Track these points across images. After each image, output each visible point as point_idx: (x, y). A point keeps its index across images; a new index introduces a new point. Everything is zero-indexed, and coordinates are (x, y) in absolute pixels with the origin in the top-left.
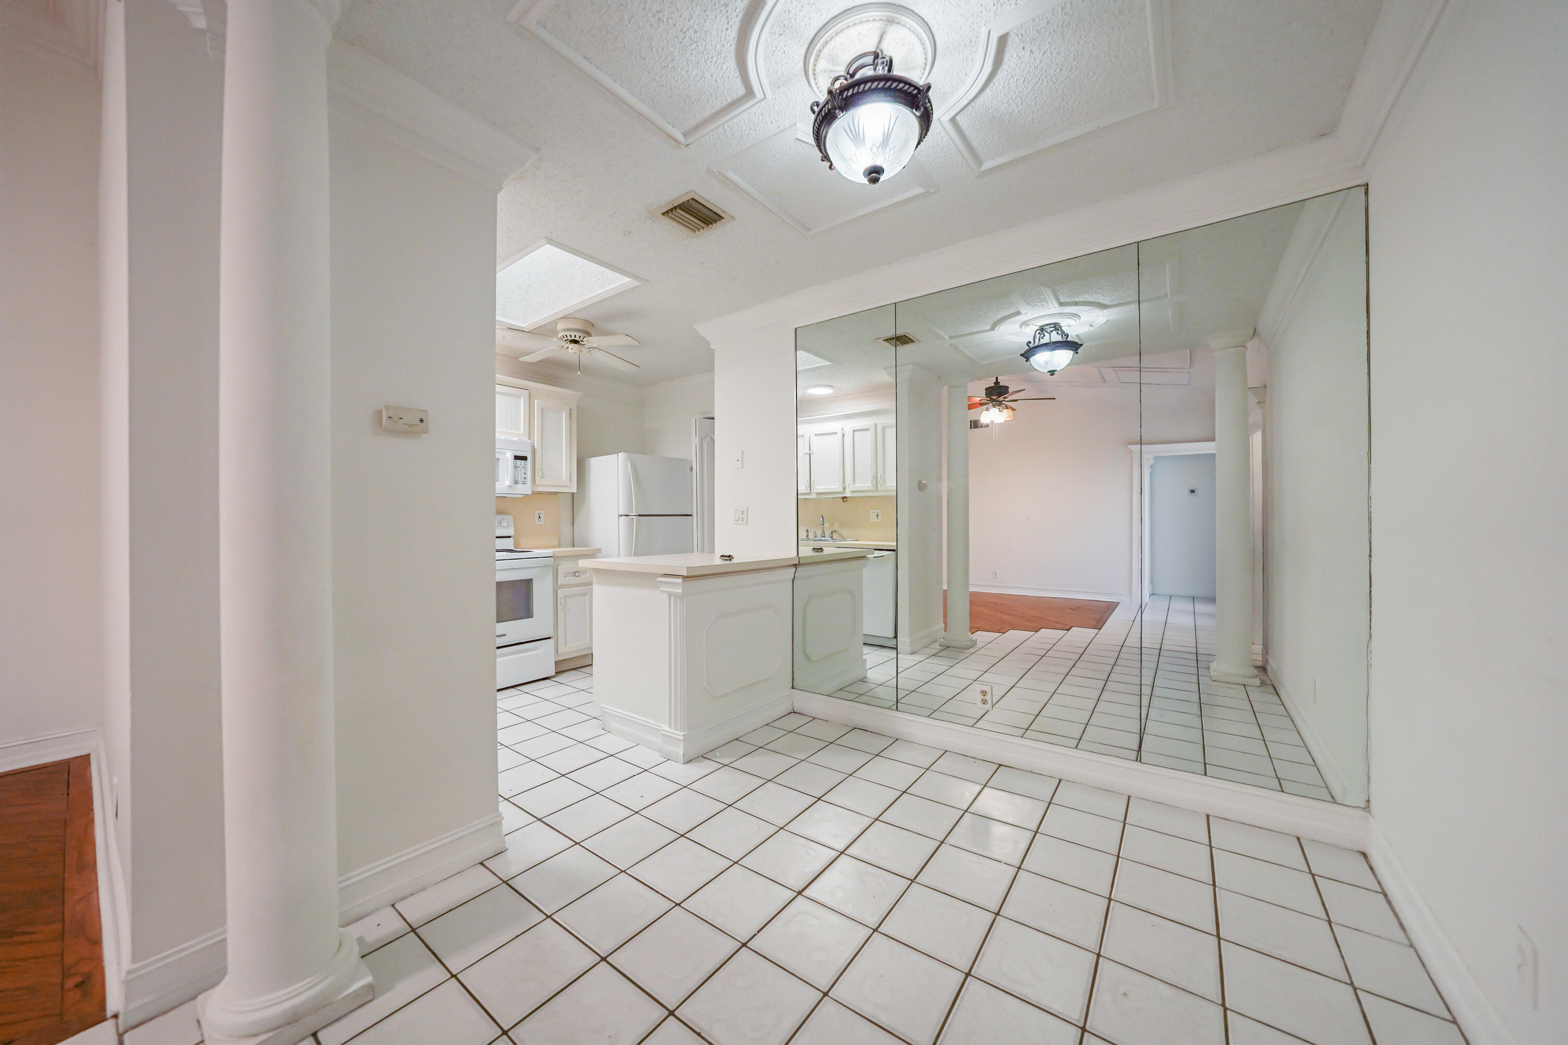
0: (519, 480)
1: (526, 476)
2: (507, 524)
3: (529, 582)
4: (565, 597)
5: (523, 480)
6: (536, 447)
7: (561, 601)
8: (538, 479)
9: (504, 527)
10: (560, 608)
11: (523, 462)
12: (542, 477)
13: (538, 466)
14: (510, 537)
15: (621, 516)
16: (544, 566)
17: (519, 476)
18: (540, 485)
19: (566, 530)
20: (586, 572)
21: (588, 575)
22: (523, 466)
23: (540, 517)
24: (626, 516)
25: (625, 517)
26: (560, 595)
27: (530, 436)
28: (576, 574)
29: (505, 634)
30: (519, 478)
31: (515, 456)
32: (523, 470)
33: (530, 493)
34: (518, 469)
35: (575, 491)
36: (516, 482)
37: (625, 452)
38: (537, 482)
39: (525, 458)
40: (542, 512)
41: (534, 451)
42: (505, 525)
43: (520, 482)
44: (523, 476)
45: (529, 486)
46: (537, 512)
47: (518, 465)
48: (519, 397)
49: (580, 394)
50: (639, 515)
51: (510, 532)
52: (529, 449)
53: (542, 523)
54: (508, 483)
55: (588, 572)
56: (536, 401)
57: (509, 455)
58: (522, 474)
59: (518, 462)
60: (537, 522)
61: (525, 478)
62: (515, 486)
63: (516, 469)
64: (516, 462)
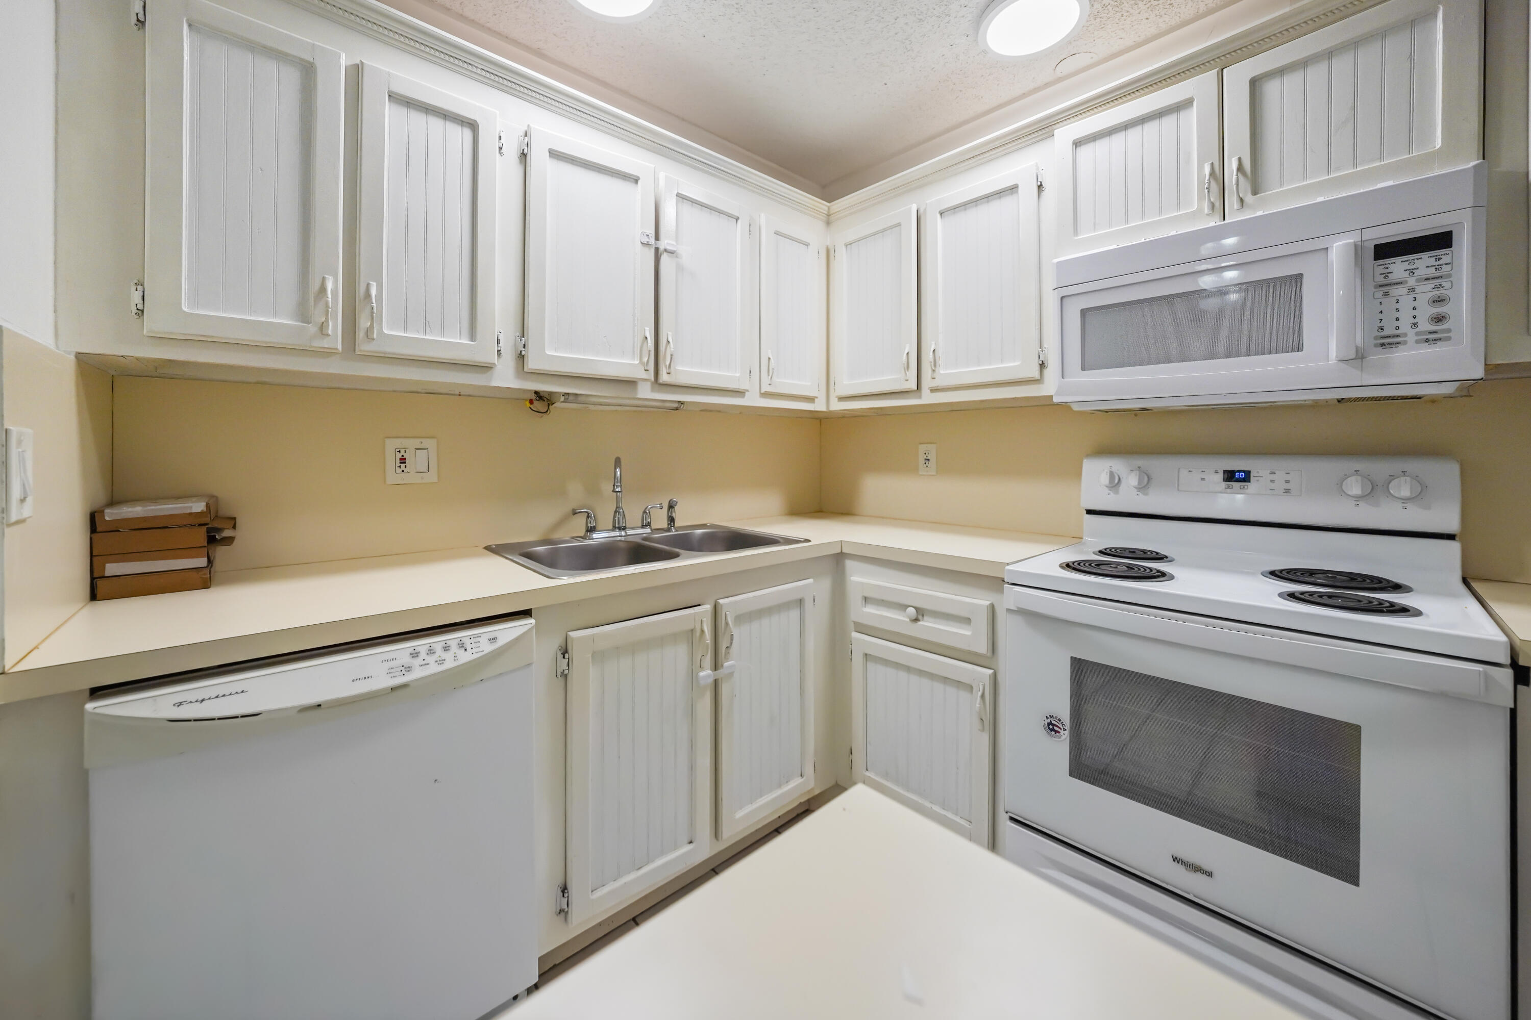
0: (1405, 329)
1: (1445, 309)
5: (1428, 327)
9: (1405, 500)
11: (1425, 258)
17: (1406, 314)
22: (1426, 271)
30: (1405, 323)
31: (1377, 247)
32: (1426, 287)
34: (1398, 291)
36: (1386, 342)
39: (1434, 242)
42: (1407, 492)
43: (1411, 336)
44: (1429, 310)
45: (1466, 343)
47: (1398, 275)
51: (1452, 524)
52: (1466, 201)
54: (1335, 351)
57: (1346, 250)
58: (1423, 302)
59: (1397, 263)
61: (1438, 319)
62: (1379, 356)
63: (1386, 294)
64: (1387, 268)
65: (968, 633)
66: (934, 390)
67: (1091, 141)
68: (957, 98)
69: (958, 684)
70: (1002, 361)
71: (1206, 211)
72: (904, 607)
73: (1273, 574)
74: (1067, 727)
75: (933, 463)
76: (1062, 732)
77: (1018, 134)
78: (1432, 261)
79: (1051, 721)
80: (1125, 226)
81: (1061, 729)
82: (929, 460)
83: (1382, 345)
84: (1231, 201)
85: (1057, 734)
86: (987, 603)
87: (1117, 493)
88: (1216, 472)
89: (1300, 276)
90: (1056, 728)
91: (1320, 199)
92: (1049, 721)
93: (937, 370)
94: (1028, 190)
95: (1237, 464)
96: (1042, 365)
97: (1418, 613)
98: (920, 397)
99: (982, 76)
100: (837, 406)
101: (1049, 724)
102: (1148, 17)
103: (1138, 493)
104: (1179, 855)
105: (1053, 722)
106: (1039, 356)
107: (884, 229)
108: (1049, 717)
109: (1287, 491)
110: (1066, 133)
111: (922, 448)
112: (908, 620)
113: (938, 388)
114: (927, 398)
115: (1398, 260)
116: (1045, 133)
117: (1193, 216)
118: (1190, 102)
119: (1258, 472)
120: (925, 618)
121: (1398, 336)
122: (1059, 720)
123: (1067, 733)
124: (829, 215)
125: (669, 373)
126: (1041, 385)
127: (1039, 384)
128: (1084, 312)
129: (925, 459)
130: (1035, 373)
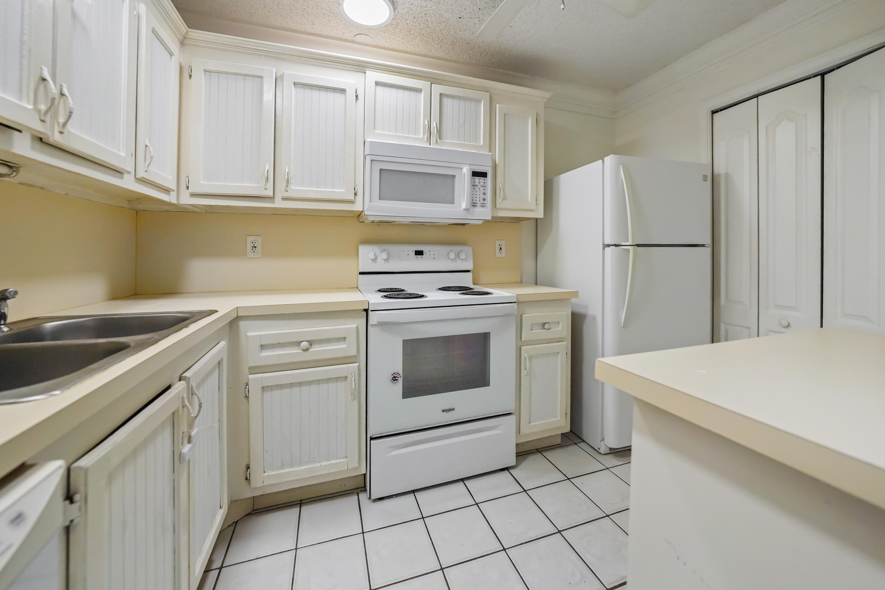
0: (478, 201)
1: (485, 197)
2: (466, 257)
3: (485, 337)
4: (531, 357)
5: (482, 201)
6: (497, 162)
7: (526, 363)
8: (499, 200)
9: (463, 260)
10: (524, 373)
11: (482, 179)
12: (504, 199)
13: (499, 185)
14: (469, 271)
15: (609, 246)
16: (506, 315)
17: (478, 196)
18: (502, 209)
19: (529, 264)
20: (559, 323)
21: (560, 328)
22: (482, 184)
23: (501, 249)
24: (616, 245)
25: (614, 247)
26: (524, 355)
27: (491, 147)
28: (546, 326)
29: (452, 408)
30: (478, 199)
31: (473, 172)
32: (482, 189)
33: (490, 218)
34: (477, 188)
35: (542, 216)
36: (474, 205)
37: (615, 154)
38: (498, 205)
39: (484, 175)
40: (503, 243)
41: (495, 167)
42: (464, 257)
43: (479, 205)
44: (482, 197)
45: (489, 208)
46: (498, 243)
47: (477, 183)
48: (478, 101)
49: (548, 95)
50: (638, 245)
51: (469, 266)
52: (490, 164)
53: (503, 255)
54: (464, 205)
55: (560, 324)
56: (497, 106)
57: (466, 171)
58: (481, 194)
59: (477, 179)
60: (498, 255)
61: (484, 200)
62: (472, 209)
63: (474, 188)
64: (474, 180)
65: (345, 346)
66: (284, 199)
67: (383, 86)
68: (303, 15)
69: (337, 379)
70: (333, 188)
71: (426, 140)
72: (298, 343)
73: (440, 289)
74: (401, 376)
75: (259, 248)
76: (399, 379)
77: (332, 59)
78: (483, 181)
79: (394, 376)
80: (395, 134)
81: (399, 378)
82: (255, 247)
83: (473, 206)
84: (433, 139)
85: (397, 381)
86: (355, 325)
87: (376, 262)
88: (413, 251)
89: (454, 176)
90: (396, 378)
91: (460, 150)
92: (393, 376)
93: (289, 186)
94: (350, 94)
95: (419, 248)
96: (355, 194)
97: (492, 294)
98: (273, 202)
99: (324, 14)
100: (186, 200)
101: (393, 378)
102: (399, 41)
103: (385, 262)
104: (444, 409)
105: (395, 376)
106: (355, 188)
107: (247, 74)
108: (393, 374)
109: (434, 258)
110: (373, 76)
111: (250, 239)
112: (301, 351)
113: (290, 198)
114: (279, 204)
115: (477, 178)
116: (360, 69)
117: (421, 140)
118: (421, 90)
119: (425, 251)
120: (313, 346)
121: (476, 203)
122: (398, 373)
123: (401, 378)
124: (185, 38)
125: (61, 133)
126: (354, 205)
127: (353, 203)
128: (381, 170)
129: (252, 247)
130: (352, 197)
